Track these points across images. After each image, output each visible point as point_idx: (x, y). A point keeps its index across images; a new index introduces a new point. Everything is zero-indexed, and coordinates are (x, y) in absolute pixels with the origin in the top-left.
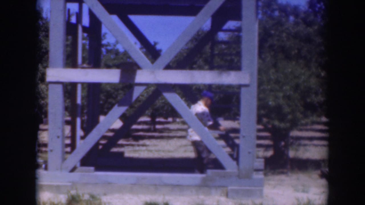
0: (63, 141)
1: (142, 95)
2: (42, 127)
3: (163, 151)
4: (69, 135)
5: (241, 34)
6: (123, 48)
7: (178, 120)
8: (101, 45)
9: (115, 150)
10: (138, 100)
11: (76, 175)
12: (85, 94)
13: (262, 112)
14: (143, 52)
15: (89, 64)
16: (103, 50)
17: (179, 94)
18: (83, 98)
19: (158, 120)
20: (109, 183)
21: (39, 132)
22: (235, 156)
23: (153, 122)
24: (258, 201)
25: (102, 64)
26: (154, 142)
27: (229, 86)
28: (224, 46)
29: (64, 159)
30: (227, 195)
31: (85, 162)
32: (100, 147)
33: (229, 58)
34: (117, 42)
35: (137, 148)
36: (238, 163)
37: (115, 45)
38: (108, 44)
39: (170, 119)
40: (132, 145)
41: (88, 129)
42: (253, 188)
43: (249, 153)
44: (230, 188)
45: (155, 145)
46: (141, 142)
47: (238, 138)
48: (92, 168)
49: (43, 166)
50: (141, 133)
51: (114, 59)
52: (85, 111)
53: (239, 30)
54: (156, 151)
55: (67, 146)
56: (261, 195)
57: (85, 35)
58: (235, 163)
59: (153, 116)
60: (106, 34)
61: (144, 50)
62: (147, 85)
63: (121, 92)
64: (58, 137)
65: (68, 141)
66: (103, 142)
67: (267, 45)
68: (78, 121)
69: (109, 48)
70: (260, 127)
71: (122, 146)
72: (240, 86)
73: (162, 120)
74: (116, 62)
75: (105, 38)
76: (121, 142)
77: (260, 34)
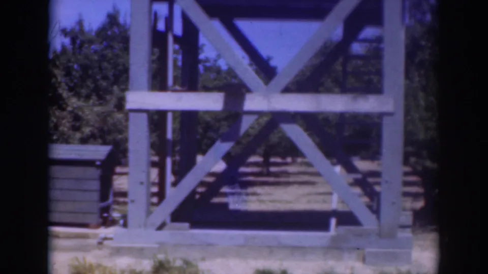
0: (148, 188)
1: (252, 128)
2: (118, 169)
3: (280, 201)
4: (157, 181)
5: (382, 46)
6: (227, 64)
7: (299, 160)
8: (197, 61)
9: (216, 200)
10: (247, 134)
11: (165, 234)
12: (178, 125)
13: (410, 149)
14: (254, 70)
15: (182, 85)
16: (201, 67)
17: (301, 126)
18: (174, 131)
19: (273, 160)
20: (210, 245)
21: (115, 177)
22: (375, 207)
23: (267, 163)
24: (404, 268)
25: (200, 85)
26: (267, 189)
27: (367, 115)
28: (360, 62)
29: (149, 213)
30: (363, 260)
31: (178, 216)
32: (197, 196)
33: (366, 78)
34: (219, 56)
35: (245, 198)
36: (378, 218)
37: (216, 61)
38: (207, 60)
39: (289, 160)
40: (239, 194)
41: (181, 172)
42: (397, 250)
43: (394, 203)
44: (368, 250)
45: (270, 194)
46: (250, 190)
47: (378, 184)
48: (187, 225)
49: (121, 222)
50: (251, 178)
51: (215, 79)
52: (178, 148)
53: (379, 40)
54: (271, 201)
55: (154, 195)
56: (408, 260)
57: (177, 47)
58: (374, 217)
59: (266, 156)
60: (203, 45)
61: (255, 67)
62: (260, 114)
63: (224, 123)
64: (142, 183)
65: (155, 189)
66: (200, 190)
67: (417, 60)
68: (169, 162)
69: (208, 64)
70: (408, 169)
71: (225, 195)
72: (381, 115)
73: (278, 160)
74: (216, 83)
75: (203, 51)
76: (225, 189)
77: (407, 47)
